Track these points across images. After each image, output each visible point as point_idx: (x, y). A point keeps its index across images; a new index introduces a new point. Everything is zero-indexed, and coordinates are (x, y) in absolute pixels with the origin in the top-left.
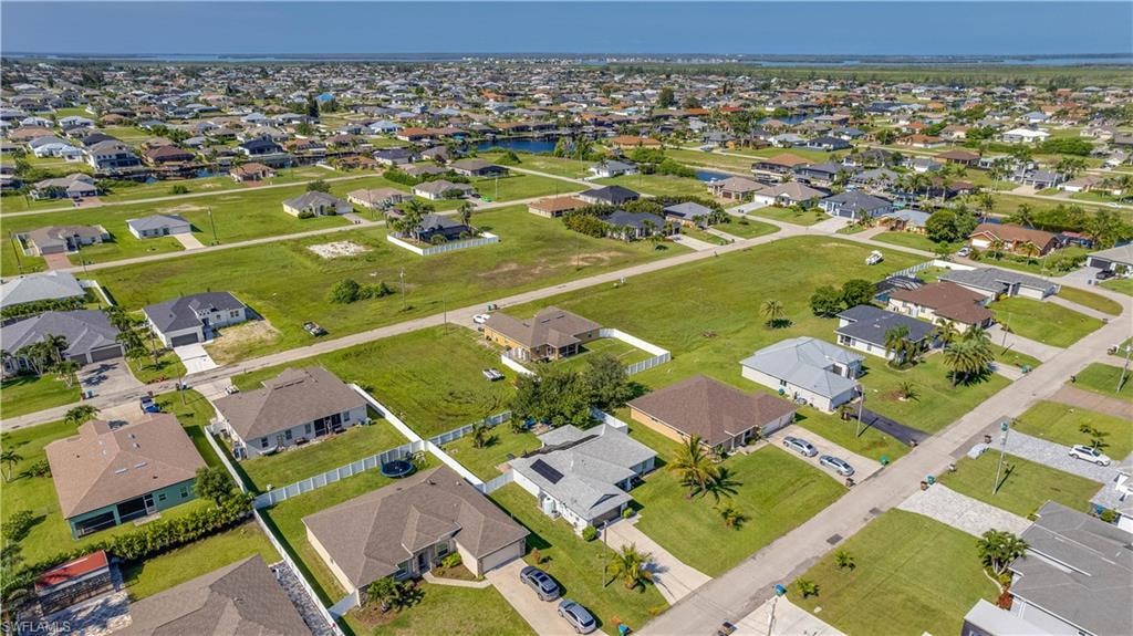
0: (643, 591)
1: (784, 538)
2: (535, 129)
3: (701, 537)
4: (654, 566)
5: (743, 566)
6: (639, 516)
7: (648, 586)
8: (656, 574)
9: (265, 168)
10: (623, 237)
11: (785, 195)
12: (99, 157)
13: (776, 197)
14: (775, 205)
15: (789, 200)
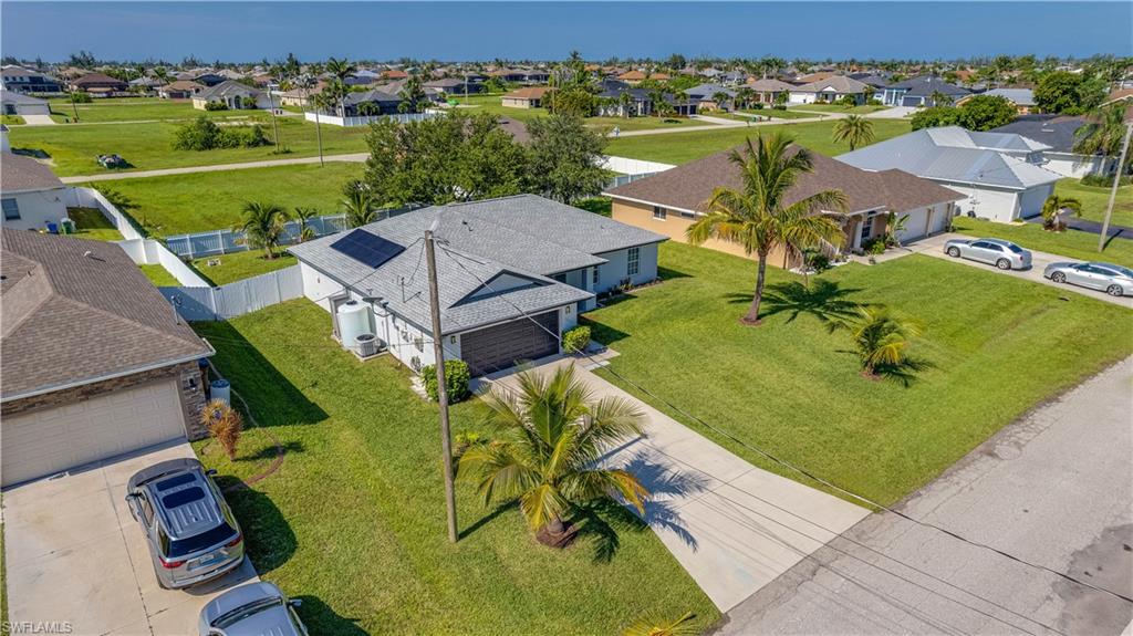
0: (606, 552)
1: (1055, 407)
2: (530, 78)
3: (802, 399)
4: (657, 470)
5: (965, 476)
6: (612, 353)
7: (625, 536)
8: (660, 497)
9: (198, 85)
10: (621, 112)
11: (830, 89)
12: (7, 79)
13: (818, 93)
14: (816, 103)
15: (834, 95)
